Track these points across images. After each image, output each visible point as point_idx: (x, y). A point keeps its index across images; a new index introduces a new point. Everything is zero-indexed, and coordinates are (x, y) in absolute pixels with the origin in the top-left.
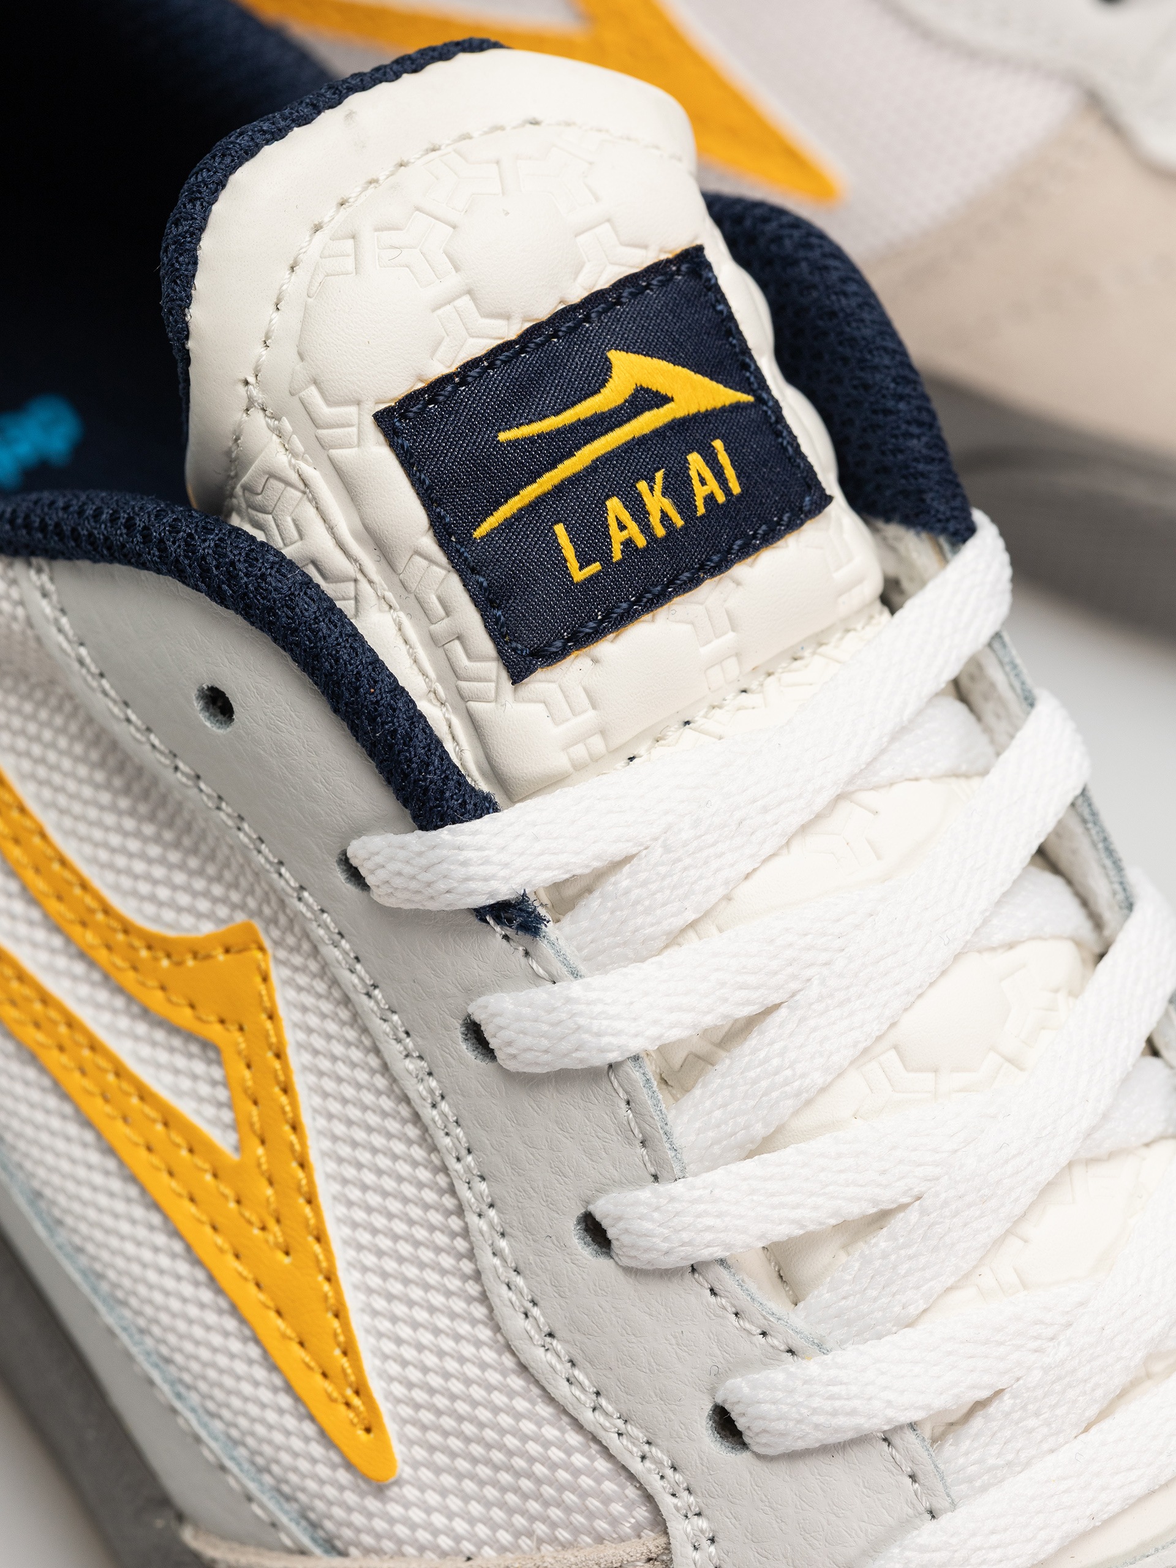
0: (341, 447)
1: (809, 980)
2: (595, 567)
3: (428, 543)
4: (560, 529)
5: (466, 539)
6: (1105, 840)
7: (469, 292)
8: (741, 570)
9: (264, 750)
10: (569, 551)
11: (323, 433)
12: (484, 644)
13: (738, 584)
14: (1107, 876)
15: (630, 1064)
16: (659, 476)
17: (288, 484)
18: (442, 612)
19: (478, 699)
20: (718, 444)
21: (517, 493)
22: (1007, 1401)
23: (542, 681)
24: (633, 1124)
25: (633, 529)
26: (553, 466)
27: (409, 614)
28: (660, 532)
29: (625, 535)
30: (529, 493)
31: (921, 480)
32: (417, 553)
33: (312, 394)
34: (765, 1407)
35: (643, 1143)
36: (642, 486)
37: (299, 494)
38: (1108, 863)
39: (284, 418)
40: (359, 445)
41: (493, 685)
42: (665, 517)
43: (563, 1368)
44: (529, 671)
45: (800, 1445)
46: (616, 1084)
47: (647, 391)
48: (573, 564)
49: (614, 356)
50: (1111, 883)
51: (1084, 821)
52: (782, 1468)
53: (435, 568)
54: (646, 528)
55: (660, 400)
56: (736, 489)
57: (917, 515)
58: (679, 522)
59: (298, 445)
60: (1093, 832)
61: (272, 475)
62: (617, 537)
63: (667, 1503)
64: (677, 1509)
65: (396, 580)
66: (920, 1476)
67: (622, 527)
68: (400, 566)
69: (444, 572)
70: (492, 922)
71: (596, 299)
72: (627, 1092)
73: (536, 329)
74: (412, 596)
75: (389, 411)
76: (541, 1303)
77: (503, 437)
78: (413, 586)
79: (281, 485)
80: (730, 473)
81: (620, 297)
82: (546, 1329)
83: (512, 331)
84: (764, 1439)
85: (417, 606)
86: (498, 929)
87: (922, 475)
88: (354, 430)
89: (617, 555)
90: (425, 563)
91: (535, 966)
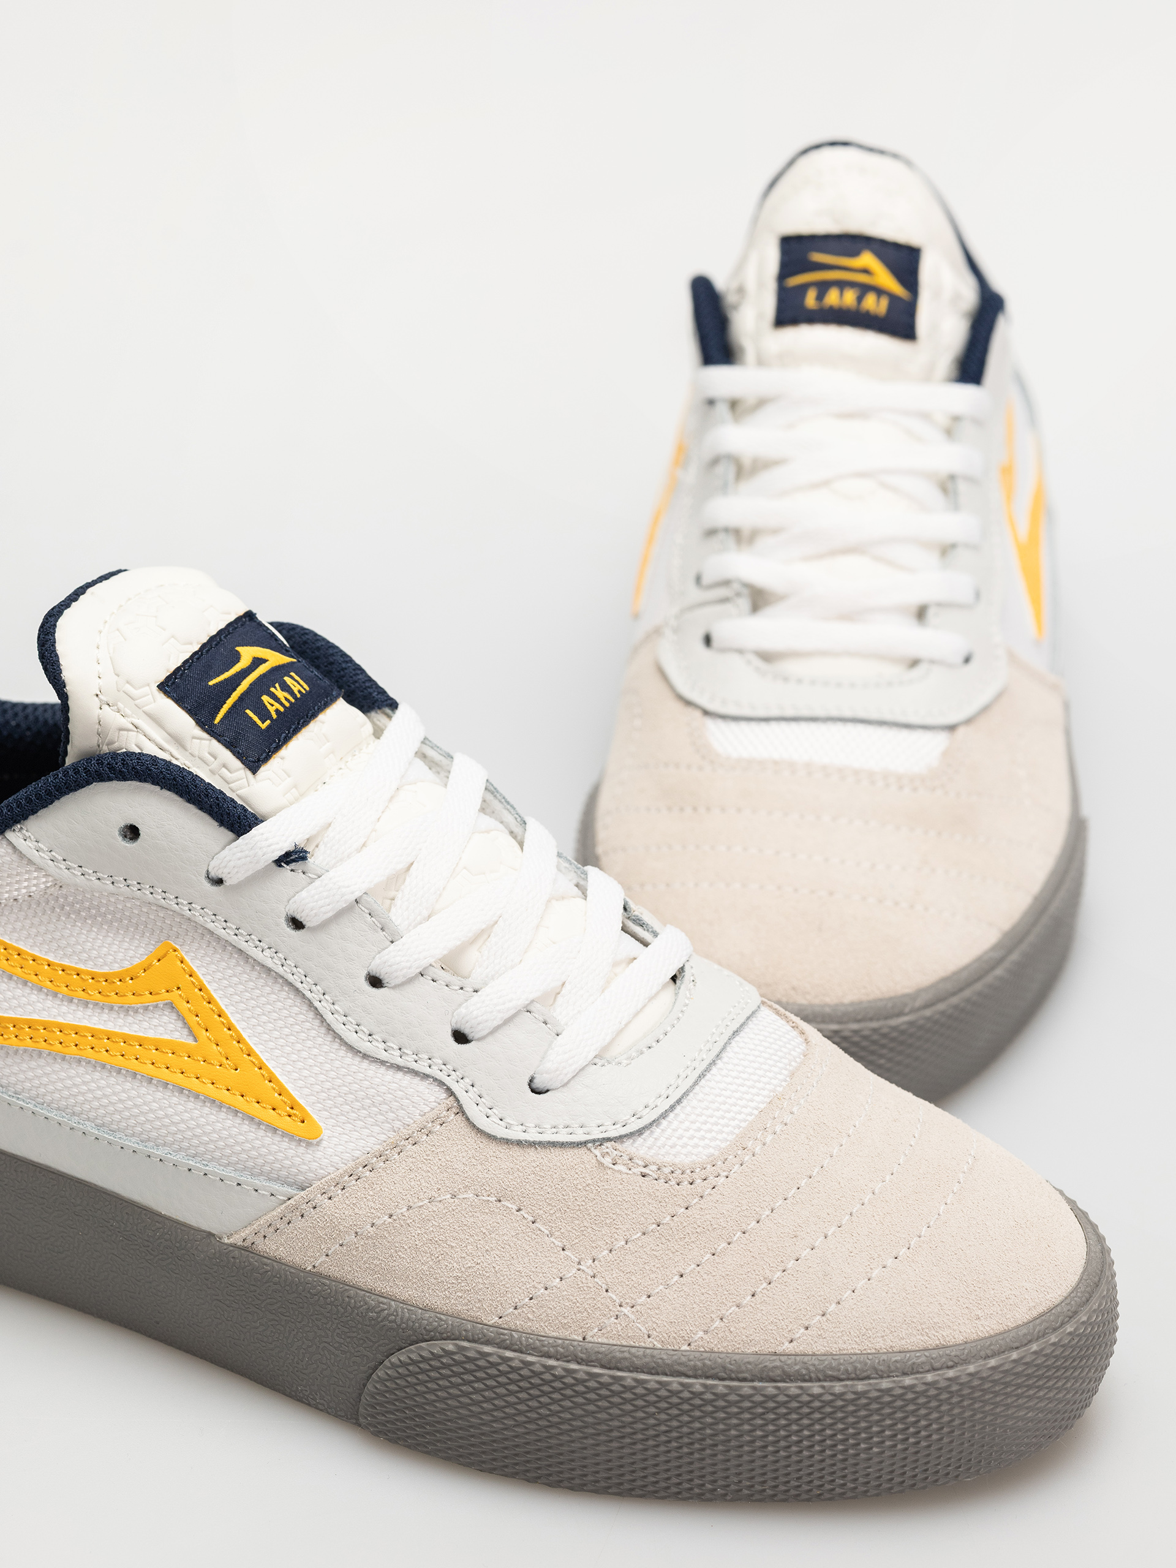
0: (147, 705)
1: (420, 850)
2: (268, 722)
3: (198, 732)
4: (248, 711)
5: (212, 725)
6: (504, 798)
7: (173, 637)
8: (321, 717)
9: (158, 840)
10: (255, 718)
11: (137, 702)
12: (236, 763)
13: (323, 723)
14: (510, 812)
15: (365, 895)
16: (277, 685)
17: (128, 730)
18: (213, 760)
19: (241, 788)
20: (292, 674)
21: (225, 703)
22: (567, 986)
23: (265, 770)
24: (376, 922)
25: (277, 706)
26: (235, 690)
27: (198, 767)
28: (287, 705)
29: (274, 708)
30: (230, 702)
31: (369, 690)
32: (194, 738)
33: (128, 688)
34: (475, 1013)
35: (382, 929)
36: (272, 689)
37: (135, 733)
38: (509, 807)
39: (119, 703)
40: (155, 702)
41: (245, 779)
42: (286, 699)
43: (382, 1046)
44: (259, 767)
45: (496, 1023)
46: (363, 908)
47: (258, 658)
48: (259, 722)
49: (237, 648)
50: (513, 815)
51: (492, 793)
52: (490, 1039)
53: (203, 741)
54: (282, 704)
55: (264, 661)
56: (308, 689)
57: (373, 704)
58: (293, 701)
59: (128, 711)
60: (498, 795)
61: (121, 729)
62: (272, 710)
63: (448, 1081)
64: (453, 1080)
65: (188, 753)
66: (548, 1021)
67: (272, 705)
68: (188, 746)
69: (208, 742)
70: (285, 865)
71: (220, 632)
72: (367, 909)
73: (204, 646)
74: (197, 758)
75: (162, 683)
76: (362, 1022)
77: (211, 683)
78: (196, 753)
79: (126, 732)
80: (302, 682)
81: (228, 631)
82: (368, 1033)
83: (196, 648)
84: (480, 1027)
85: (200, 761)
86: (288, 867)
87: (369, 687)
88: (150, 696)
89: (275, 716)
90: (198, 741)
91: (310, 875)
